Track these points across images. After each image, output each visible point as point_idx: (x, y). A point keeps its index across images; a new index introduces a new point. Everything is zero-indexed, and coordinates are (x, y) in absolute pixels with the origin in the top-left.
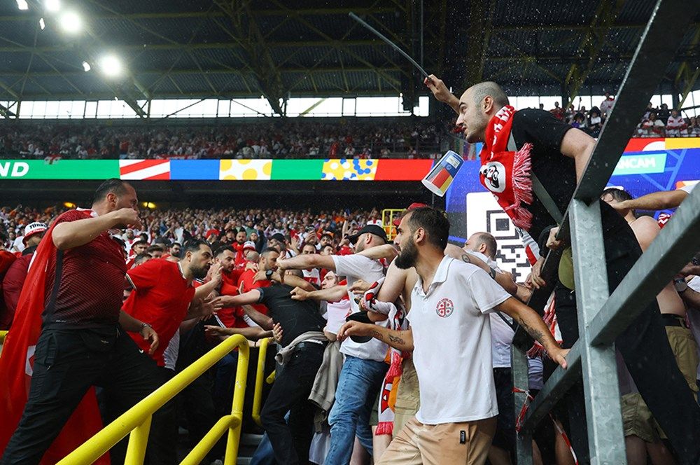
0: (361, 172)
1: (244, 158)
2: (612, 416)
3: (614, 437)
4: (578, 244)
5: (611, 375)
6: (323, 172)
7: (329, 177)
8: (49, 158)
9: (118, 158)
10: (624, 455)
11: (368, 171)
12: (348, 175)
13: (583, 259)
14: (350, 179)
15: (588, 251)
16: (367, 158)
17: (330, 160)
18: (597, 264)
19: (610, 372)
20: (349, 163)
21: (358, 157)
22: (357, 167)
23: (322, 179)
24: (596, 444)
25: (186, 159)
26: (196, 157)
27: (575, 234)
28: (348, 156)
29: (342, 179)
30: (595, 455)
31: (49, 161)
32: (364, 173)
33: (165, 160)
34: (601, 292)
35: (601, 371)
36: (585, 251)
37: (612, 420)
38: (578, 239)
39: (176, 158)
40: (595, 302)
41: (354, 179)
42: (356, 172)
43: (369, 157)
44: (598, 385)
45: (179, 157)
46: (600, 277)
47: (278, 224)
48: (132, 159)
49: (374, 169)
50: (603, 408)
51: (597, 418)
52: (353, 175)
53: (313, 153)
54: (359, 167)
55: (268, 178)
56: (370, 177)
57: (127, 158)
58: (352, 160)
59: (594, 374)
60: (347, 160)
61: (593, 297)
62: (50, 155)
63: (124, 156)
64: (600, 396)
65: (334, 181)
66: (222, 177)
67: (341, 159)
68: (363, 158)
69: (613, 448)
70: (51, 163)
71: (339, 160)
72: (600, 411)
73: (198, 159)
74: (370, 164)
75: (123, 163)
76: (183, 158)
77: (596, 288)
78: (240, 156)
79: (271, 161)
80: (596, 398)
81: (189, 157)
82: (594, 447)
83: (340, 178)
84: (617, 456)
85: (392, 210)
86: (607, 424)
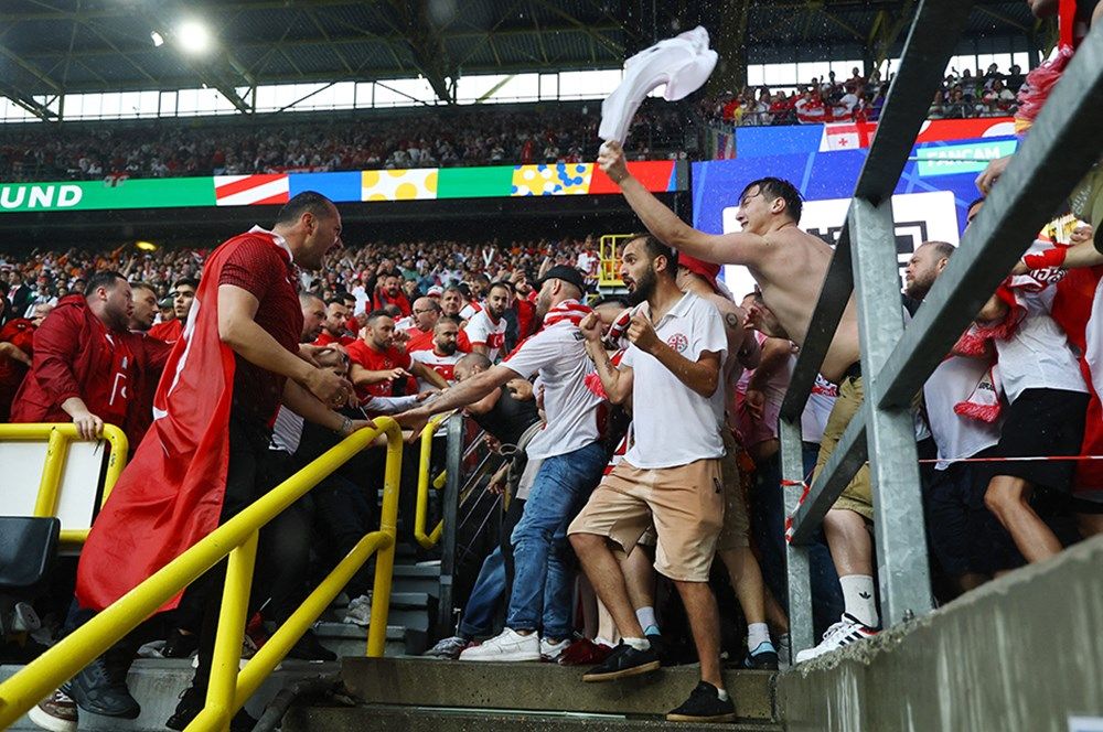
0: (568, 183)
1: (397, 167)
2: (909, 507)
3: (911, 537)
4: (861, 263)
5: (907, 450)
6: (514, 184)
7: (522, 192)
8: (111, 178)
9: (212, 175)
10: (925, 561)
11: (579, 181)
12: (549, 188)
13: (868, 284)
14: (553, 194)
15: (875, 272)
16: (577, 162)
17: (524, 167)
18: (888, 292)
19: (906, 446)
20: (551, 171)
21: (564, 161)
22: (563, 176)
23: (512, 195)
24: (886, 547)
25: (311, 172)
26: (326, 168)
27: (856, 249)
28: (550, 159)
29: (541, 194)
30: (884, 563)
31: (110, 183)
32: (574, 185)
33: (280, 174)
34: (895, 330)
35: (893, 445)
36: (870, 273)
37: (908, 513)
38: (861, 256)
39: (297, 171)
40: (884, 346)
41: (559, 193)
42: (561, 183)
43: (580, 160)
44: (889, 465)
45: (303, 170)
46: (893, 309)
47: (450, 262)
48: (232, 174)
49: (587, 178)
50: (896, 497)
51: (887, 511)
52: (558, 188)
53: (497, 157)
54: (566, 175)
55: (433, 196)
56: (582, 190)
57: (224, 174)
58: (555, 166)
59: (883, 448)
60: (548, 166)
61: (883, 338)
62: (112, 174)
63: (221, 171)
64: (891, 480)
65: (530, 197)
66: (365, 198)
67: (540, 164)
68: (572, 162)
69: (909, 552)
70: (114, 185)
71: (536, 167)
72: (891, 500)
73: (329, 171)
74: (581, 170)
75: (220, 181)
76: (307, 170)
77: (887, 326)
78: (391, 165)
79: (436, 170)
80: (886, 483)
81: (315, 170)
82: (883, 551)
83: (538, 192)
84: (915, 564)
85: (614, 237)
86: (901, 519)
